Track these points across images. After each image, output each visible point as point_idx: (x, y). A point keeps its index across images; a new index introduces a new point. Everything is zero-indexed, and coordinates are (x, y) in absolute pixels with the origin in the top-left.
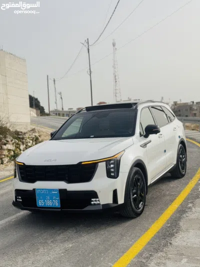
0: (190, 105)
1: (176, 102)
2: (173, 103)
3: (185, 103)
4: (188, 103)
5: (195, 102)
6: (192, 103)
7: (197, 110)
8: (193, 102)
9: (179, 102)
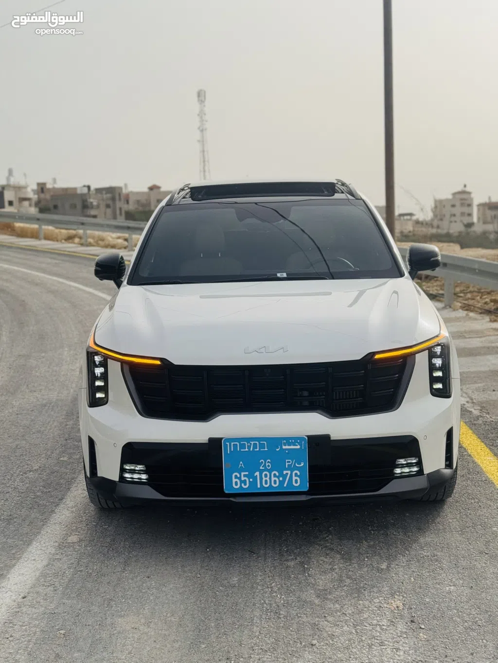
0: (82, 195)
1: (44, 184)
2: (35, 187)
3: (66, 190)
4: (75, 189)
5: (92, 188)
6: (85, 190)
7: (98, 207)
8: (89, 187)
9: (49, 186)
